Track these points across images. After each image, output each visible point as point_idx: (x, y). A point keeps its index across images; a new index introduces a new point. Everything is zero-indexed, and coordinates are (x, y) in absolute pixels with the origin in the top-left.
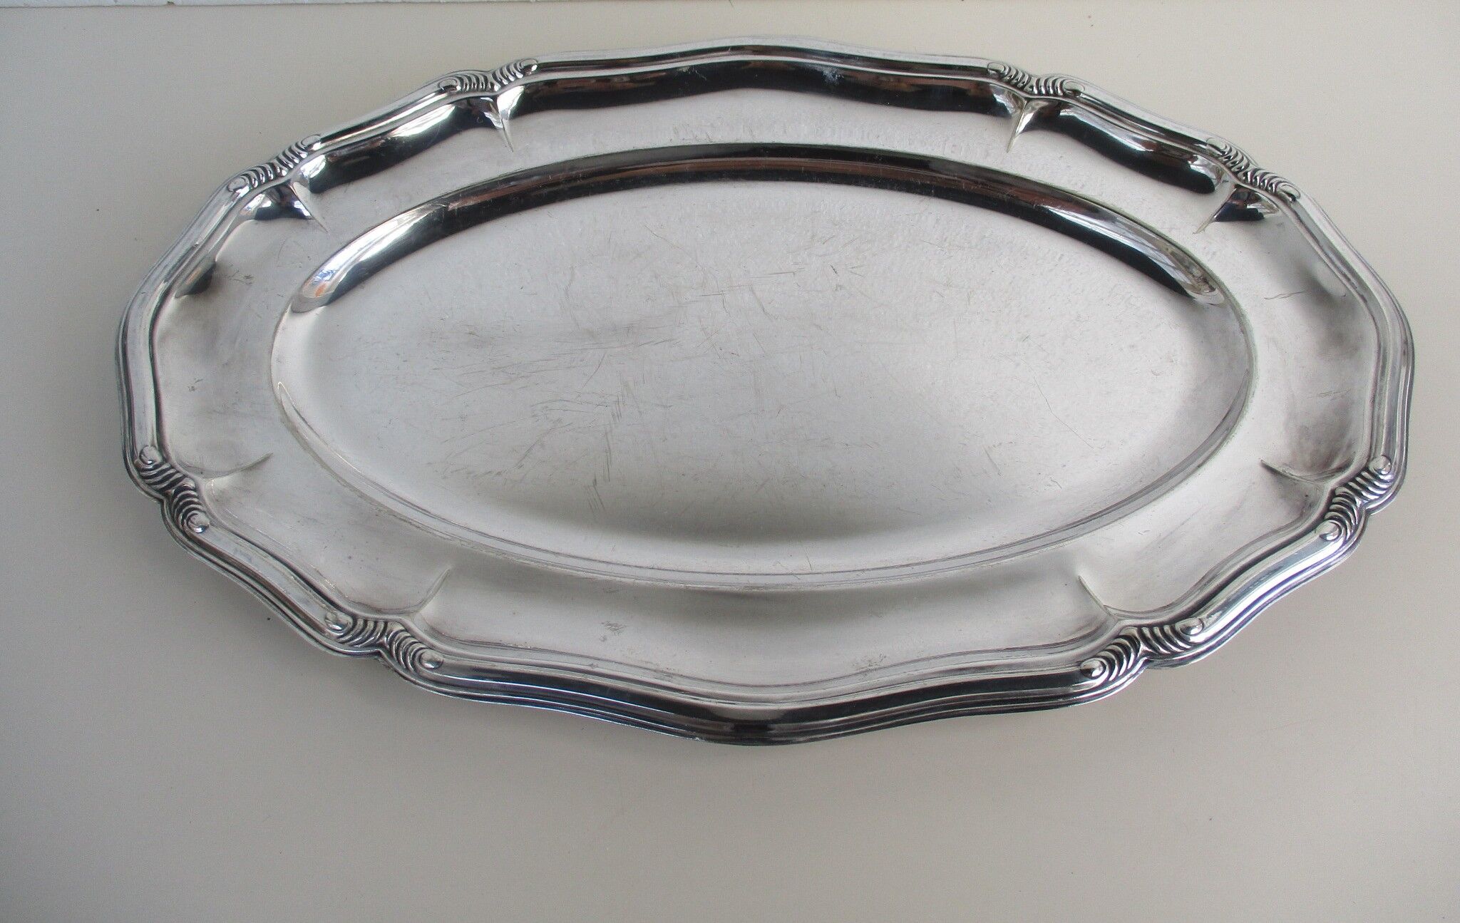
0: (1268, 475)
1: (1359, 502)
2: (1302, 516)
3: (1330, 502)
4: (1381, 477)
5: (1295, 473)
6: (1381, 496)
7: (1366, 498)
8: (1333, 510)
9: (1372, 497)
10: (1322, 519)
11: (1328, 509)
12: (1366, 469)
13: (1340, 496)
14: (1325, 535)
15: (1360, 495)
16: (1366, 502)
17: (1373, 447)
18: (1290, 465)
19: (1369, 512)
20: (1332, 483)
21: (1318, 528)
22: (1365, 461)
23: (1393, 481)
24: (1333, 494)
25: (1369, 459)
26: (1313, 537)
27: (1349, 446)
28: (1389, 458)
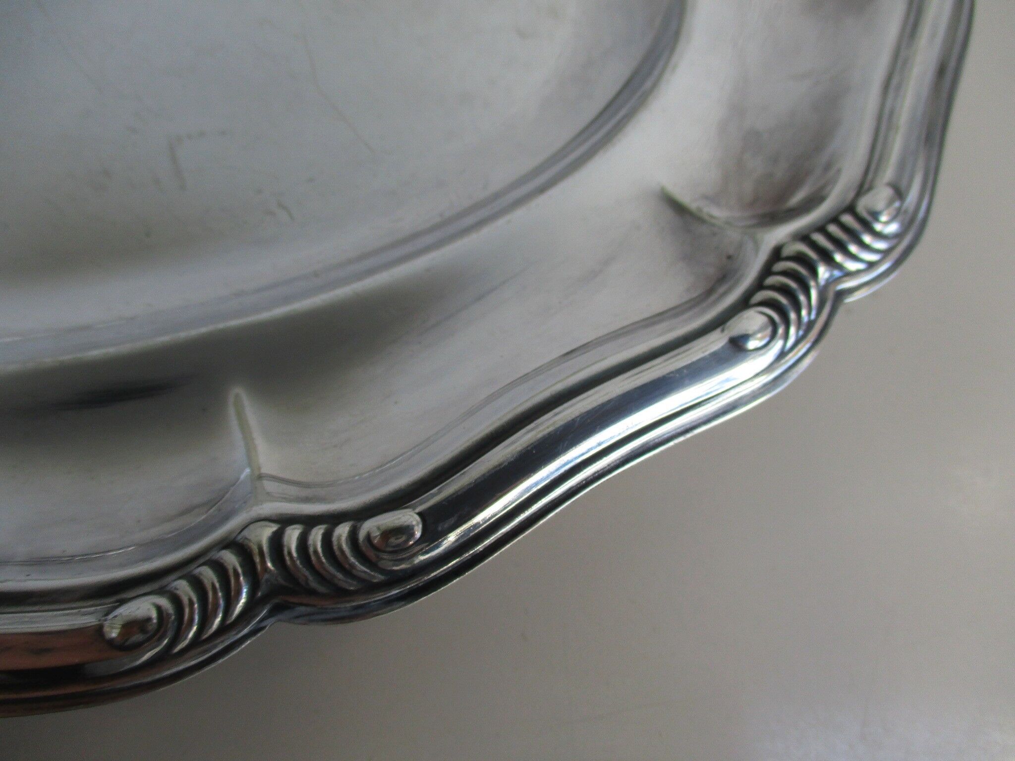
0: (669, 214)
1: (823, 272)
2: (709, 293)
3: (767, 271)
4: (878, 227)
5: (718, 213)
6: (871, 265)
7: (839, 266)
8: (773, 288)
9: (852, 266)
10: (744, 303)
11: (759, 285)
12: (851, 209)
13: (789, 259)
14: (745, 337)
15: (827, 258)
16: (837, 273)
17: (873, 167)
18: (714, 199)
19: (841, 295)
20: (781, 233)
21: (731, 323)
22: (851, 195)
23: (898, 236)
24: (777, 254)
25: (863, 188)
26: (716, 342)
27: (828, 167)
28: (899, 193)
